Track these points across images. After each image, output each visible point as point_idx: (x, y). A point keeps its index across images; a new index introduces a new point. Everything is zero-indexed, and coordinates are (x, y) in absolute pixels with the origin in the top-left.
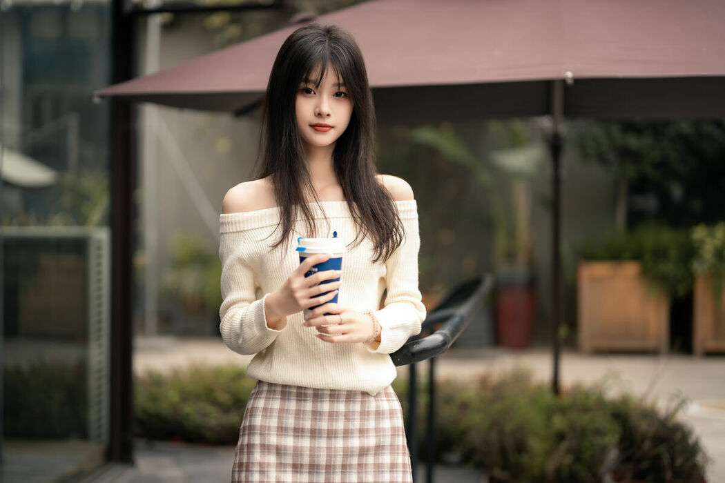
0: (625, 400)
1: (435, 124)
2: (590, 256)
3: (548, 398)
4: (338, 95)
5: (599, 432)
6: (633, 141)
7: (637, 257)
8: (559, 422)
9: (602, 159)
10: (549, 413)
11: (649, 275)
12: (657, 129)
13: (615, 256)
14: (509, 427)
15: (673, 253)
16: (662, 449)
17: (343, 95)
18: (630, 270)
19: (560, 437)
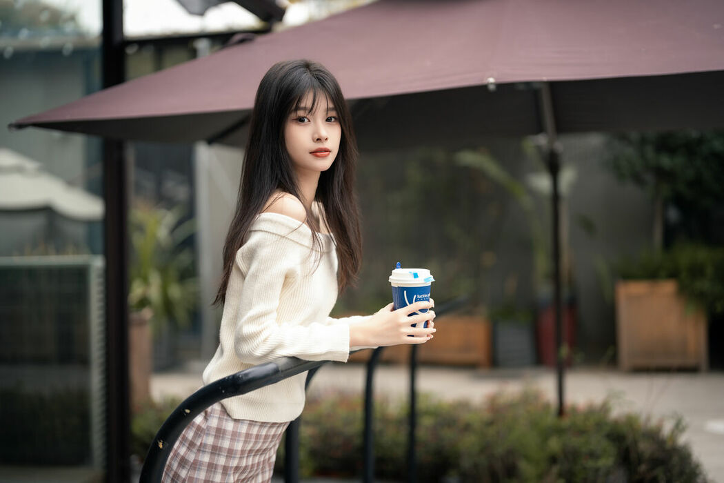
0: (631, 421)
1: (473, 148)
2: (628, 276)
3: (550, 420)
4: (328, 120)
5: (593, 455)
6: (666, 161)
7: (673, 275)
8: (554, 444)
9: (638, 179)
10: (546, 434)
11: (687, 293)
12: (690, 148)
13: (651, 274)
14: (499, 450)
15: (709, 270)
16: (659, 472)
17: (333, 119)
18: (668, 288)
19: (553, 460)
